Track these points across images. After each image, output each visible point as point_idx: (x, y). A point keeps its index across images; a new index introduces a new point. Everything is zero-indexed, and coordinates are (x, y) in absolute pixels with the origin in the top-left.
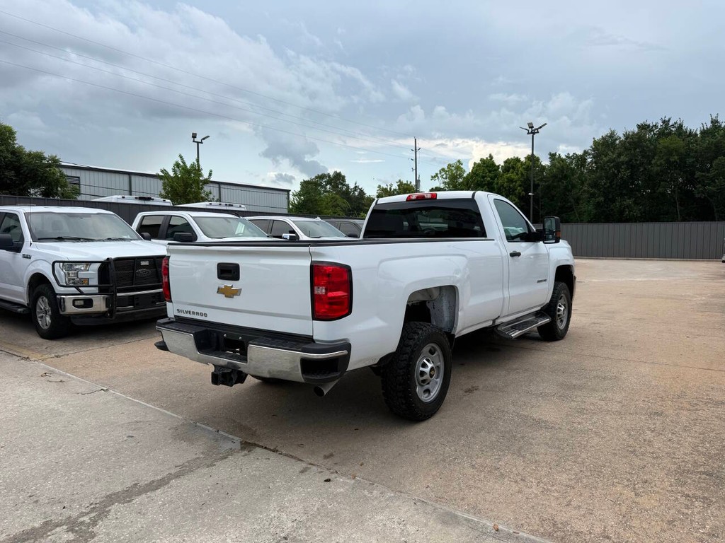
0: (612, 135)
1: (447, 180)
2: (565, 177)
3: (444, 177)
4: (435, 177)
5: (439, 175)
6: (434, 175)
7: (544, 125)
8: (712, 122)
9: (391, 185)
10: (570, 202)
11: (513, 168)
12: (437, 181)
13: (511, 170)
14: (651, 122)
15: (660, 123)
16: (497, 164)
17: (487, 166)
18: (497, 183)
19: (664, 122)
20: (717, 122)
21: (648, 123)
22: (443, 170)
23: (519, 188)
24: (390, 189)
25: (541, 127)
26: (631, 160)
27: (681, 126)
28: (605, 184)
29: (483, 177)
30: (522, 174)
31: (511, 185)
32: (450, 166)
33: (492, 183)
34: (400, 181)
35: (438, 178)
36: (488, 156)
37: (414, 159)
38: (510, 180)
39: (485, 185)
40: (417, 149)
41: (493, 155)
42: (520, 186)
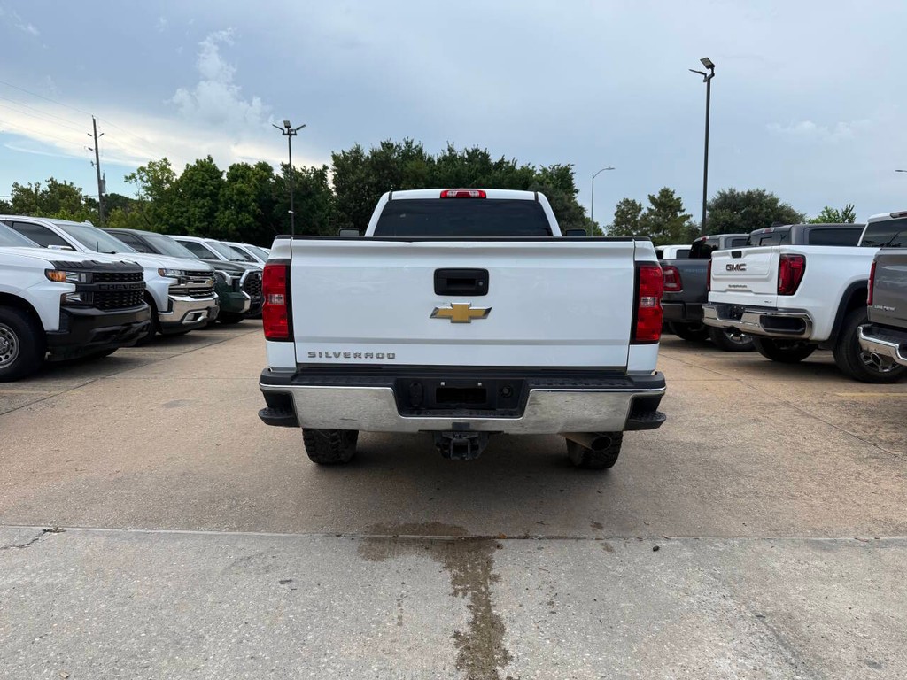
0: (357, 151)
1: (149, 185)
2: (310, 195)
3: (145, 179)
4: (130, 178)
5: (137, 177)
6: (129, 175)
7: (302, 126)
8: (449, 150)
9: (38, 185)
10: (315, 226)
11: (242, 177)
12: (134, 184)
13: (240, 180)
14: (395, 142)
15: (403, 145)
16: (221, 170)
17: (207, 171)
18: (224, 195)
19: (407, 143)
20: (453, 150)
21: (391, 142)
22: (142, 169)
23: (253, 204)
24: (36, 190)
25: (298, 129)
26: (379, 182)
27: (421, 150)
28: (355, 207)
29: (203, 185)
30: (255, 185)
31: (243, 200)
32: (152, 165)
33: (216, 194)
34: (51, 179)
35: (136, 180)
36: (206, 158)
37: (94, 147)
38: (241, 193)
39: (207, 195)
40: (98, 134)
41: (212, 156)
42: (254, 201)
